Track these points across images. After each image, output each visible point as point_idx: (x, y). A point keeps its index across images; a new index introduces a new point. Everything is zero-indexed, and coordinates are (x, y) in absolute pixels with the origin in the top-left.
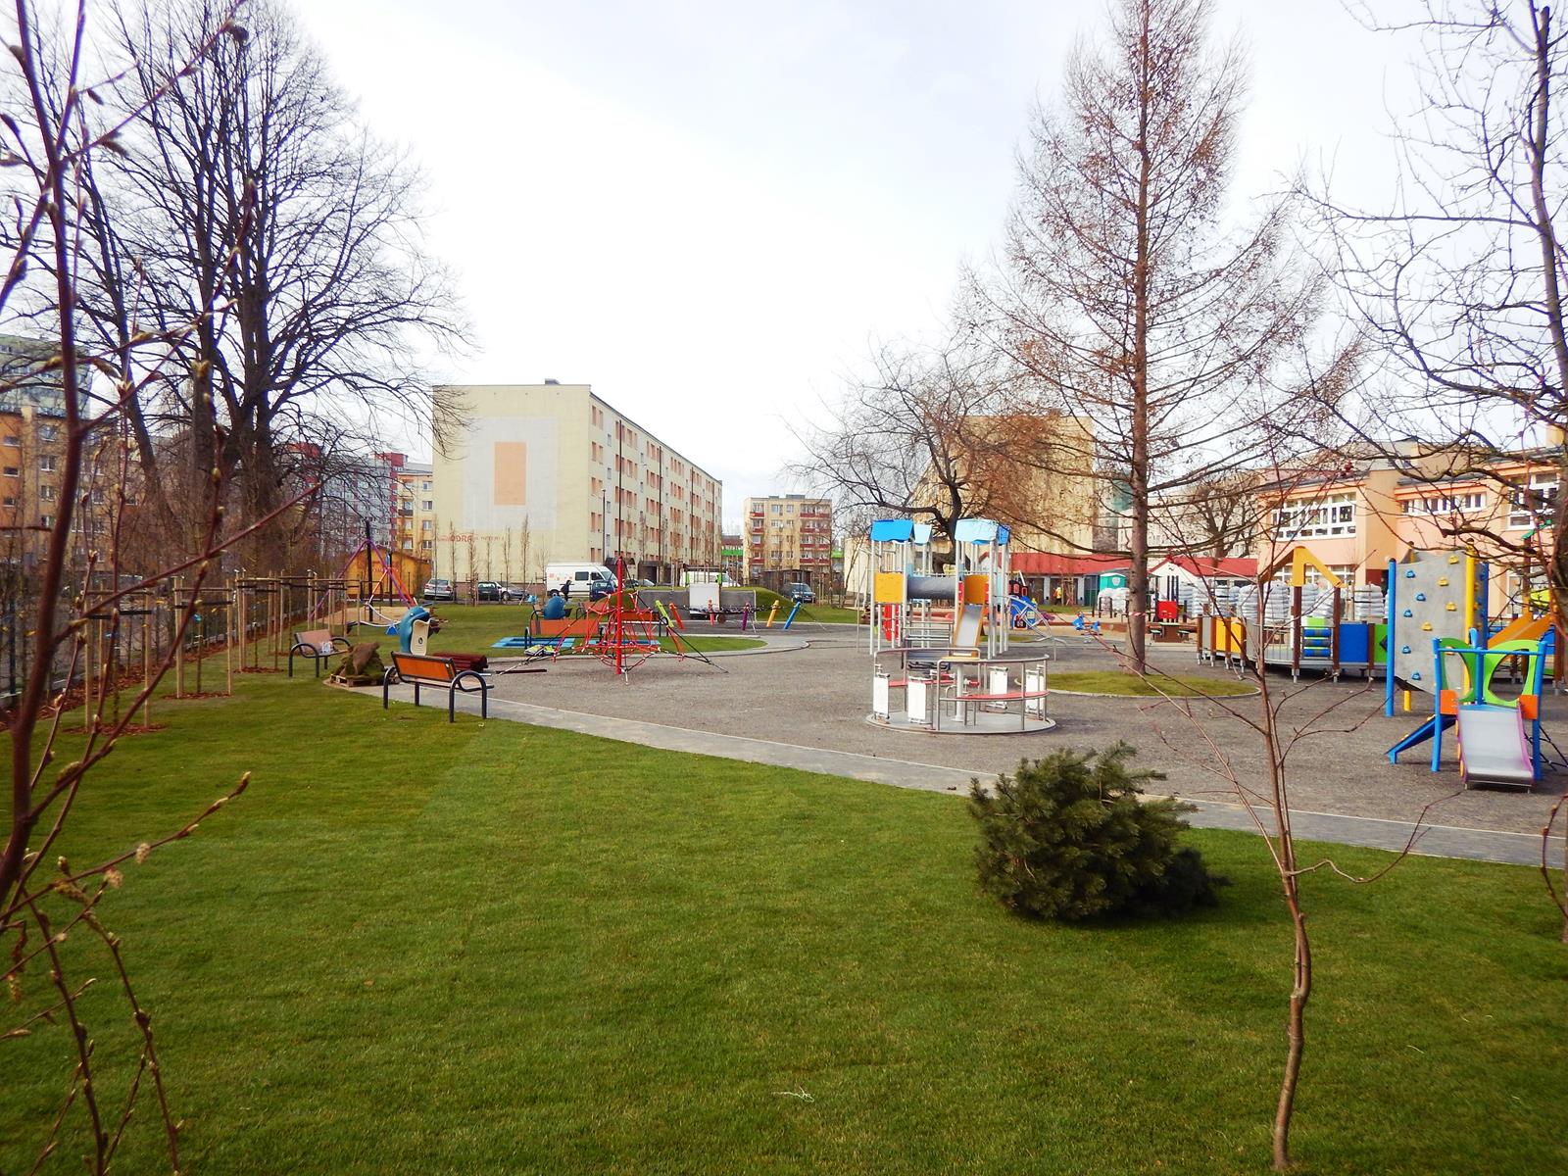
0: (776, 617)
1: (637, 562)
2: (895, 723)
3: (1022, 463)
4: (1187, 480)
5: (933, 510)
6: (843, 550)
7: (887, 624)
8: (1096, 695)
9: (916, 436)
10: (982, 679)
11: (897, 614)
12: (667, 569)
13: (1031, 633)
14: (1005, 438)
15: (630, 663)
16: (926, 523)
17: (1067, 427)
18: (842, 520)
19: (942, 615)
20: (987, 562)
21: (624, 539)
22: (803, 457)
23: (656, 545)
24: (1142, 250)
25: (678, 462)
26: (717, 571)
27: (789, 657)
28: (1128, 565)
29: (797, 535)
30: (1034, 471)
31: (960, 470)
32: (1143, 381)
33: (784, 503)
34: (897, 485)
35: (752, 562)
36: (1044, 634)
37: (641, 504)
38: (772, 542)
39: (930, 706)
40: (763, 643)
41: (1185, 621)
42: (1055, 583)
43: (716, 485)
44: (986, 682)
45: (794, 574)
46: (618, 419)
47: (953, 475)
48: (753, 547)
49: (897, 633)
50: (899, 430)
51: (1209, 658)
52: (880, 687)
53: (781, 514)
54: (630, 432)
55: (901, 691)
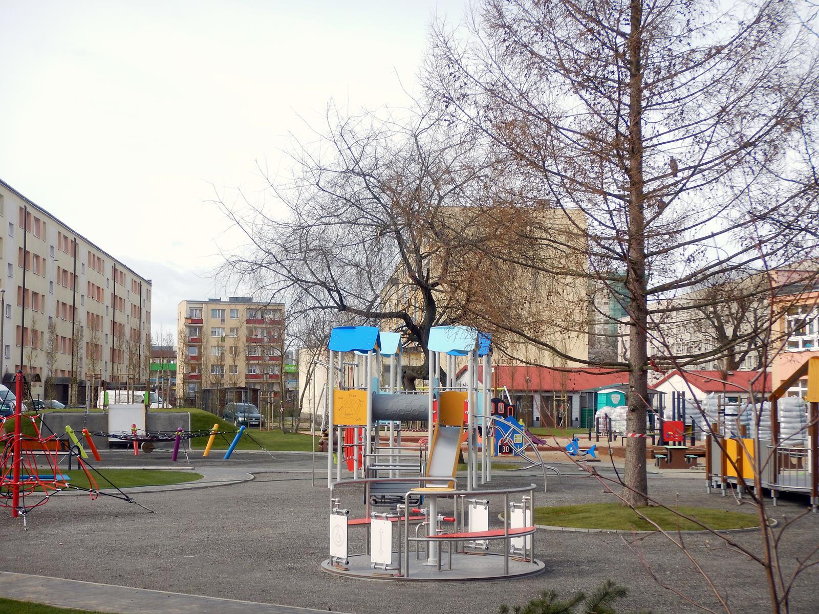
0: (214, 445)
1: (43, 379)
2: (355, 569)
3: (505, 260)
4: (690, 280)
5: (404, 316)
6: (298, 362)
7: (348, 451)
8: (593, 531)
9: (383, 229)
10: (459, 515)
11: (360, 439)
12: (82, 387)
13: (519, 459)
14: (484, 231)
15: (29, 503)
16: (396, 331)
17: (555, 220)
18: (295, 326)
19: (415, 440)
20: (466, 378)
21: (27, 350)
22: (249, 252)
23: (69, 358)
24: (635, 21)
25: (98, 257)
26: (143, 389)
27: (230, 492)
28: (626, 379)
29: (242, 344)
30: (519, 270)
31: (433, 269)
32: (639, 170)
33: (228, 308)
34: (360, 286)
35: (187, 379)
36: (532, 460)
37: (50, 307)
38: (212, 354)
39: (398, 547)
40: (199, 476)
41: (693, 443)
42: (546, 400)
43: (145, 286)
44: (465, 519)
45: (239, 392)
46: (23, 204)
47: (425, 274)
48: (188, 361)
49: (360, 462)
50: (361, 221)
51: (719, 486)
52: (338, 525)
53: (223, 321)
54: (37, 220)
55: (363, 530)
